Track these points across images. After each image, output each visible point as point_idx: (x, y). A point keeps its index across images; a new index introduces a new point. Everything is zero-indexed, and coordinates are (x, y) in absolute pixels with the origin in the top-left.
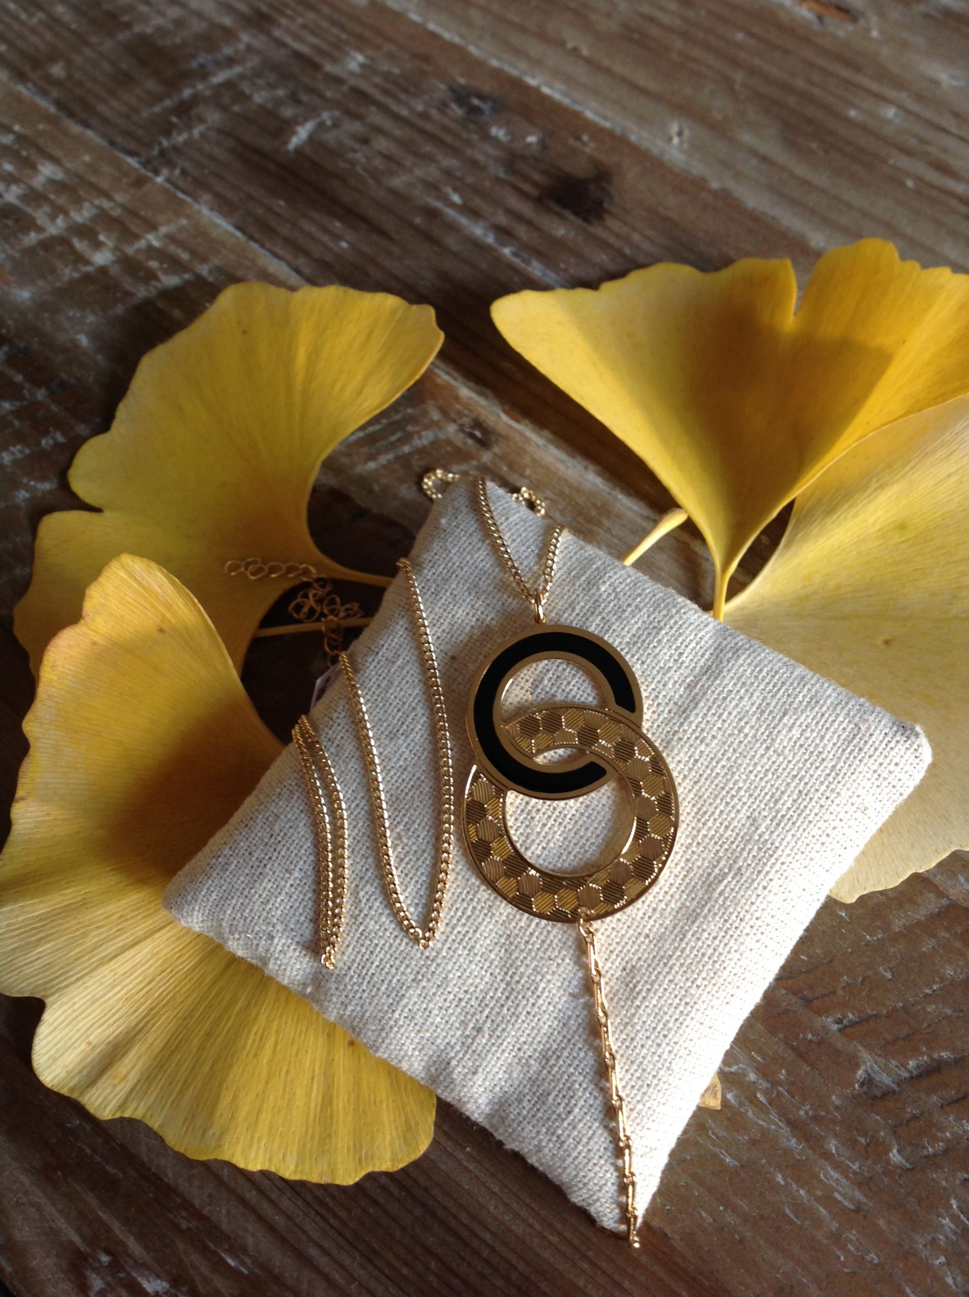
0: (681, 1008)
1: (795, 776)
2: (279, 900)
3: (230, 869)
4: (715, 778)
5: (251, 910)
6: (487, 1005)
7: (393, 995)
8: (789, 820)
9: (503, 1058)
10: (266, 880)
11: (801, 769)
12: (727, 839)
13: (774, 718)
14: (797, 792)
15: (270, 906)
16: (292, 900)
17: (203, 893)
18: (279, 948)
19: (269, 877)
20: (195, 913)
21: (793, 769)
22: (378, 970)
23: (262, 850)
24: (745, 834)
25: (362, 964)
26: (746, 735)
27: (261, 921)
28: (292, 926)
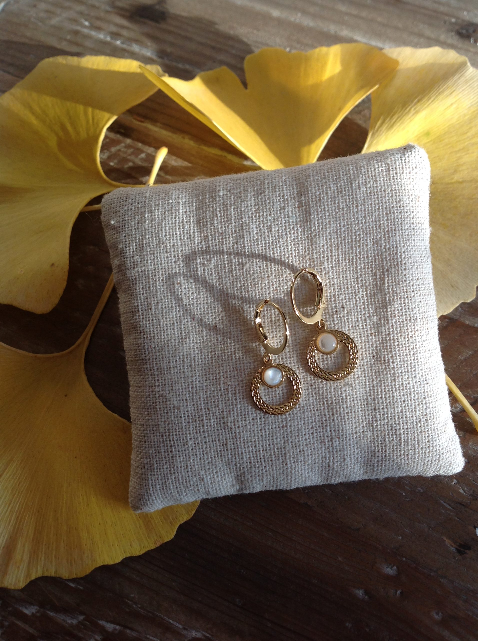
0: (412, 353)
1: (379, 209)
2: (192, 461)
3: (156, 468)
4: (345, 239)
5: (182, 477)
6: (326, 426)
7: (280, 458)
8: (392, 230)
9: (352, 443)
10: (178, 458)
11: (378, 203)
12: (372, 262)
13: (349, 190)
14: (385, 216)
15: (189, 467)
16: (198, 456)
17: (151, 489)
18: (210, 482)
19: (178, 456)
20: (156, 501)
21: (375, 206)
22: (265, 452)
23: (164, 446)
24: (378, 253)
25: (255, 455)
26: (343, 208)
27: (191, 478)
28: (208, 467)
